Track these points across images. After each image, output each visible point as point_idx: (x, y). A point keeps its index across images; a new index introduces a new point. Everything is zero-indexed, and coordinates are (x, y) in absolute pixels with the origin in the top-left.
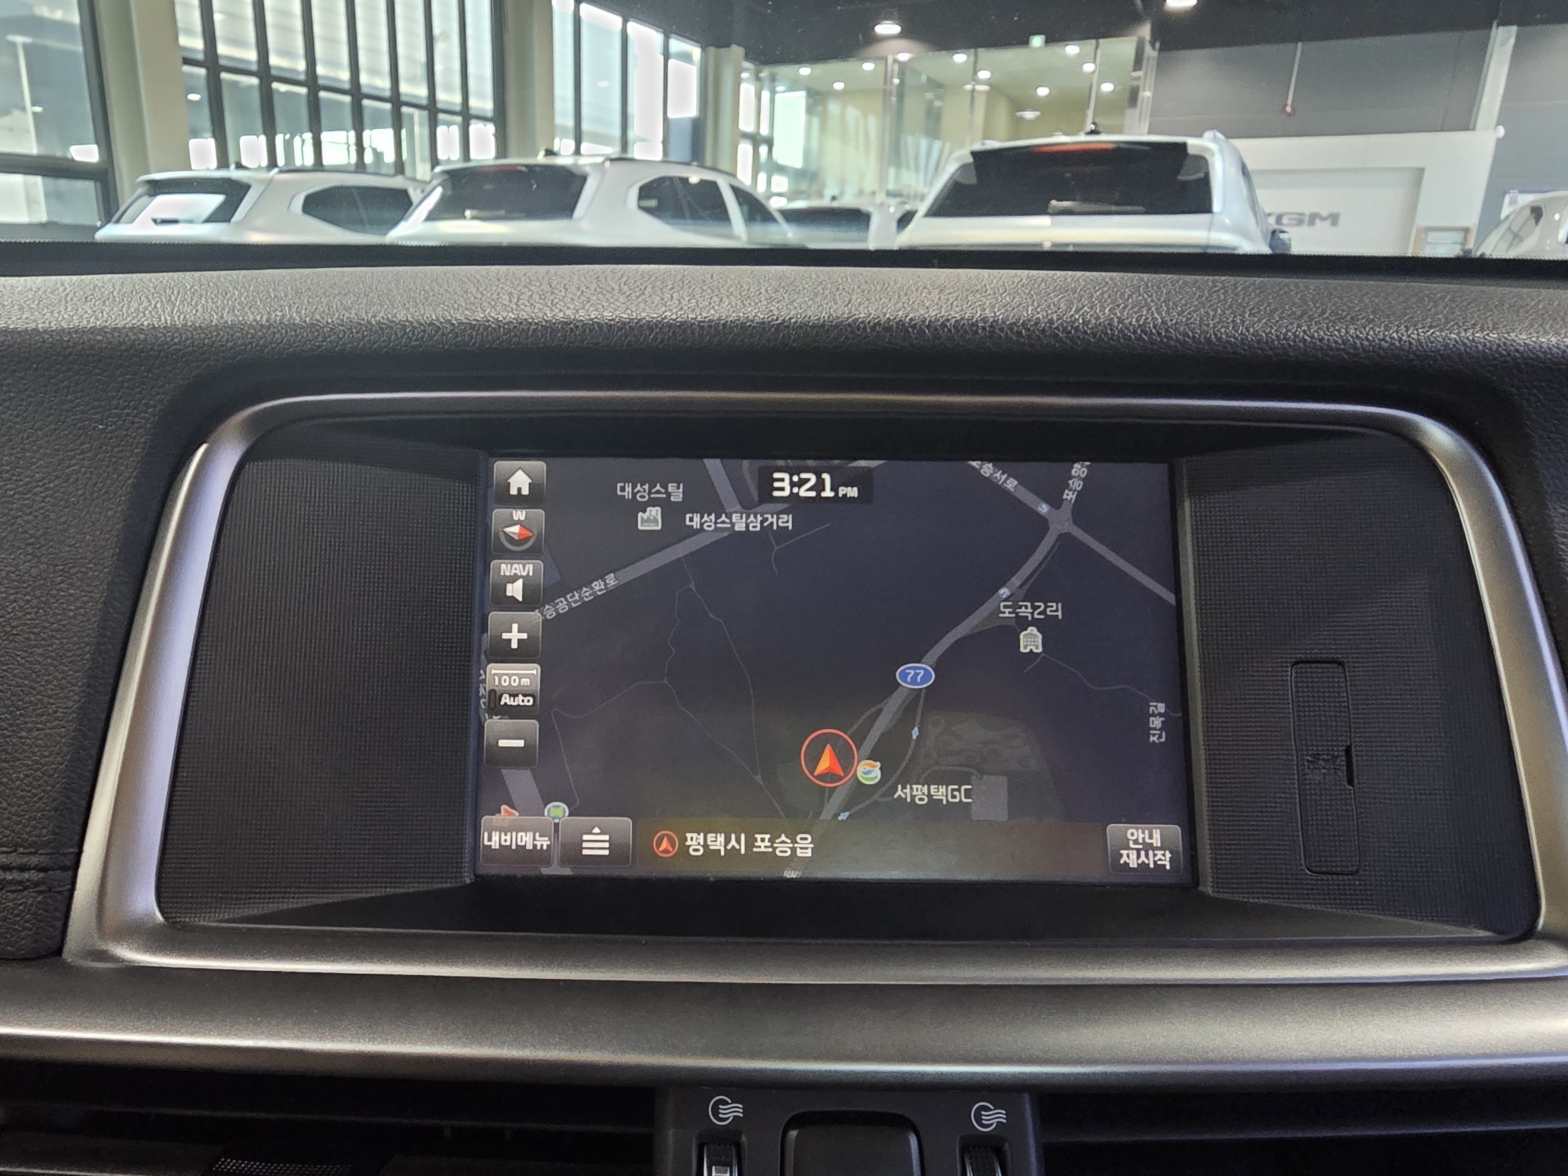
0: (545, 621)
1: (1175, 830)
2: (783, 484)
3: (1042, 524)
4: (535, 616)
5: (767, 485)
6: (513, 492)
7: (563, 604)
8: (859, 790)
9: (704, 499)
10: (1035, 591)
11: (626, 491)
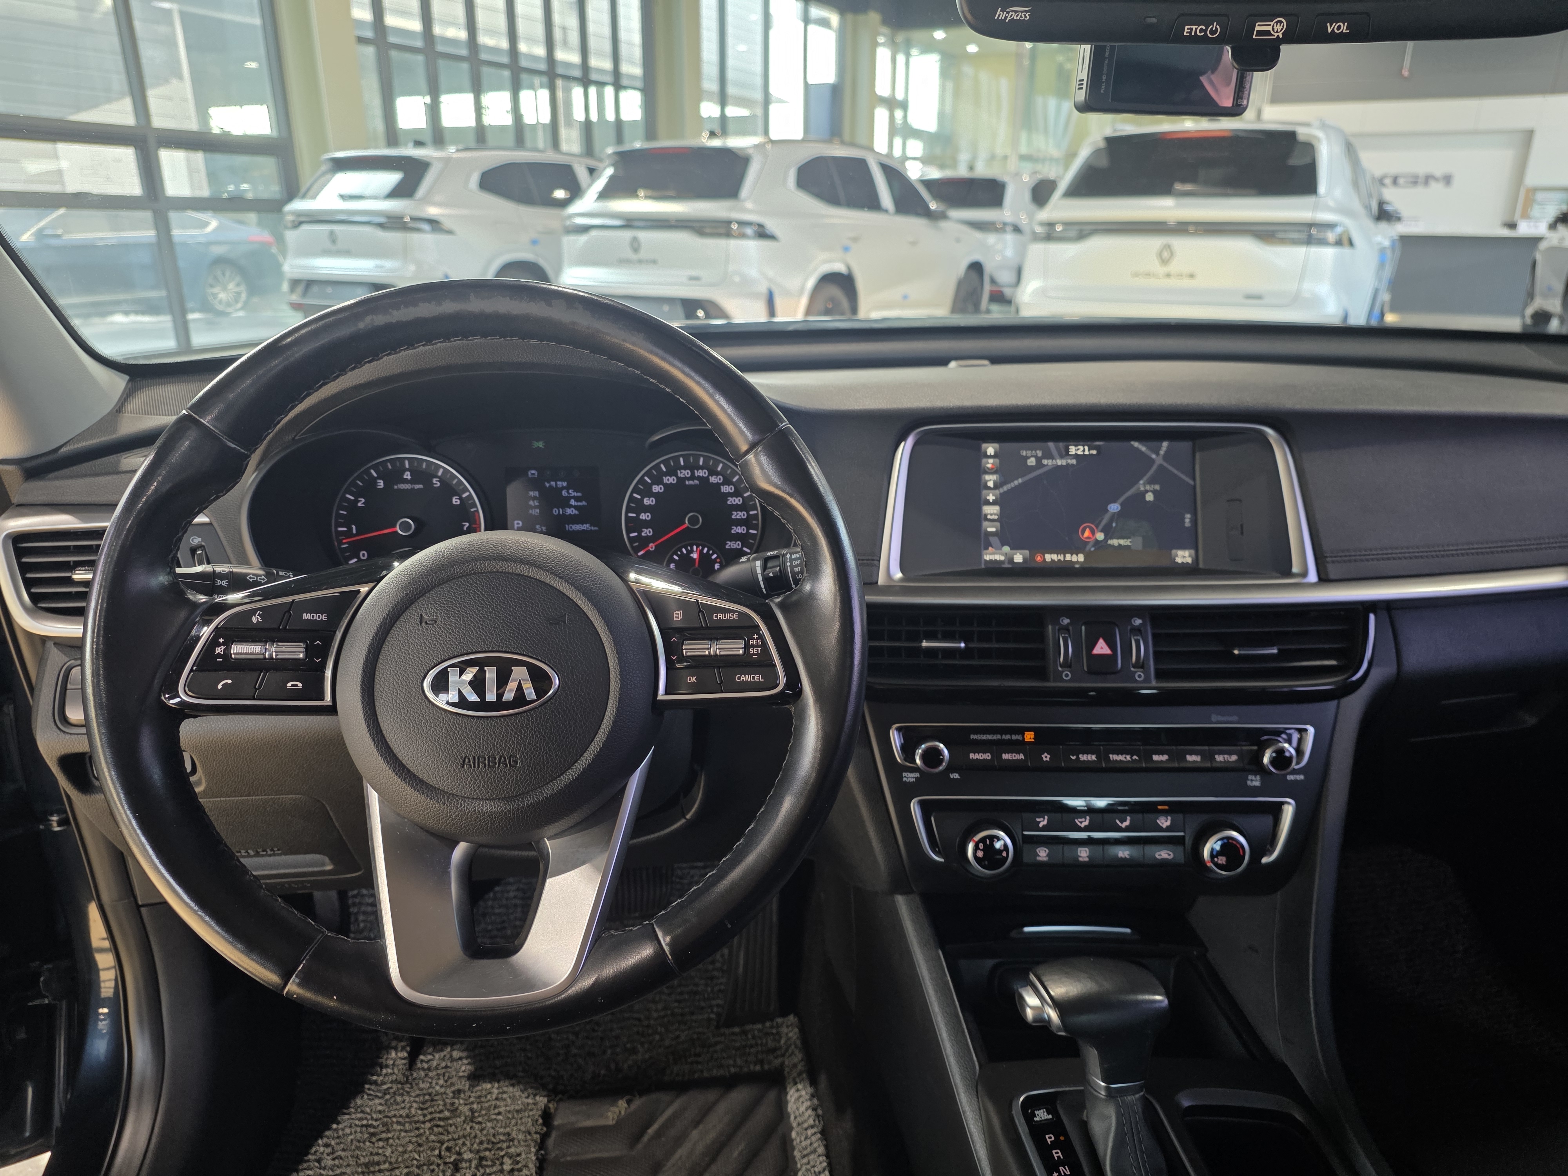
0: (1000, 494)
1: (1193, 552)
2: (1073, 450)
3: (1153, 461)
4: (997, 492)
5: (1067, 450)
6: (988, 454)
7: (1005, 488)
8: (1097, 541)
9: (1048, 455)
10: (1151, 482)
11: (1024, 453)
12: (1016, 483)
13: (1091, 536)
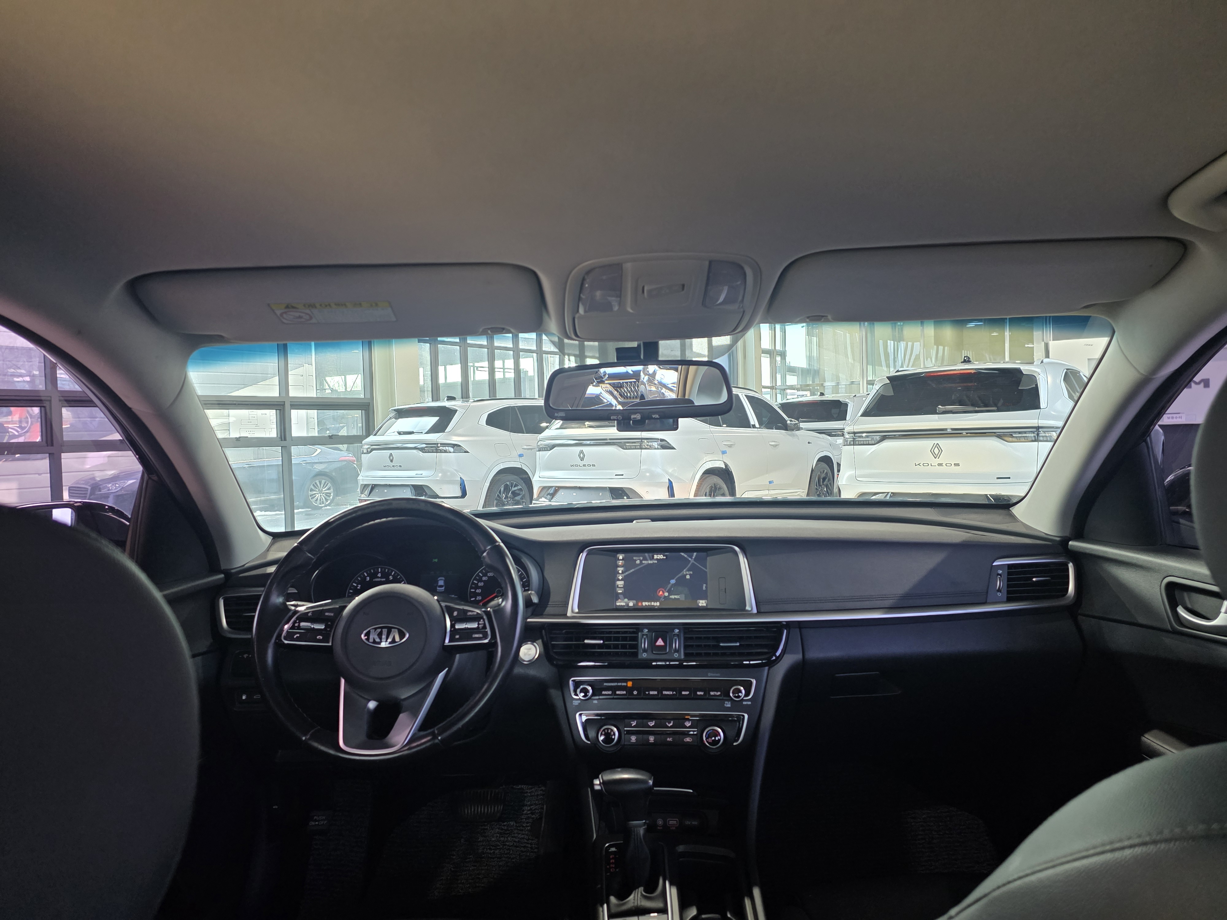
1: (706, 601)
2: (656, 557)
3: (690, 561)
4: (623, 575)
5: (653, 557)
6: (620, 559)
7: (627, 573)
8: (665, 596)
9: (645, 559)
10: (688, 570)
11: (635, 558)
12: (631, 571)
13: (662, 594)
